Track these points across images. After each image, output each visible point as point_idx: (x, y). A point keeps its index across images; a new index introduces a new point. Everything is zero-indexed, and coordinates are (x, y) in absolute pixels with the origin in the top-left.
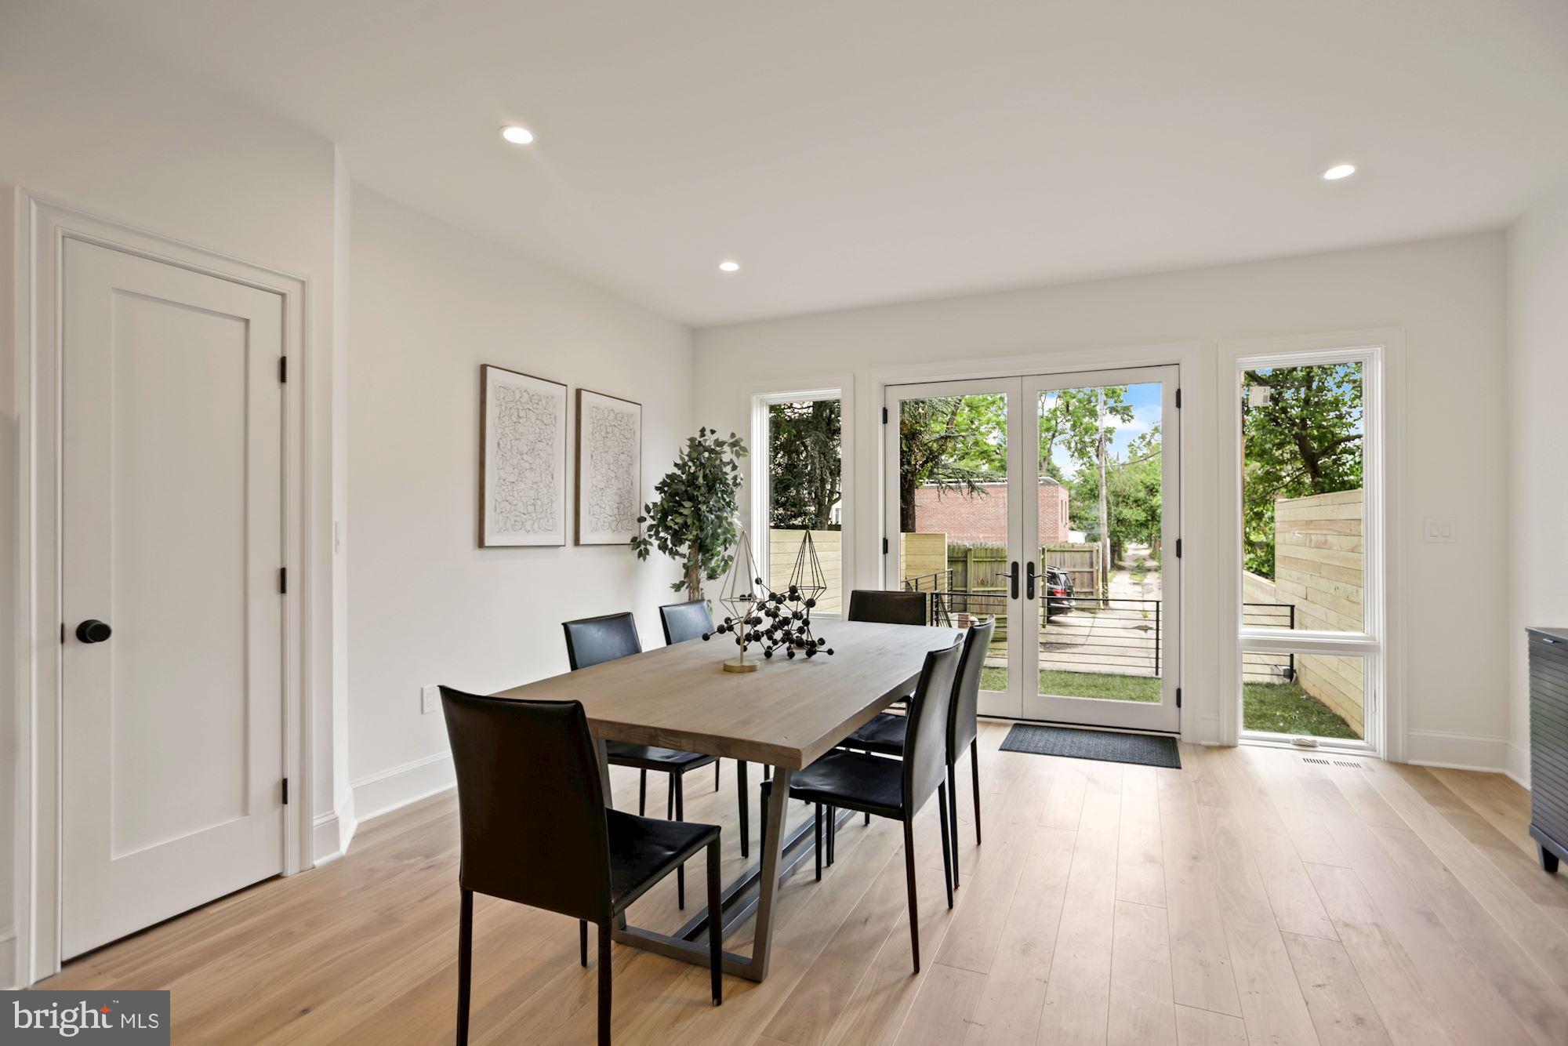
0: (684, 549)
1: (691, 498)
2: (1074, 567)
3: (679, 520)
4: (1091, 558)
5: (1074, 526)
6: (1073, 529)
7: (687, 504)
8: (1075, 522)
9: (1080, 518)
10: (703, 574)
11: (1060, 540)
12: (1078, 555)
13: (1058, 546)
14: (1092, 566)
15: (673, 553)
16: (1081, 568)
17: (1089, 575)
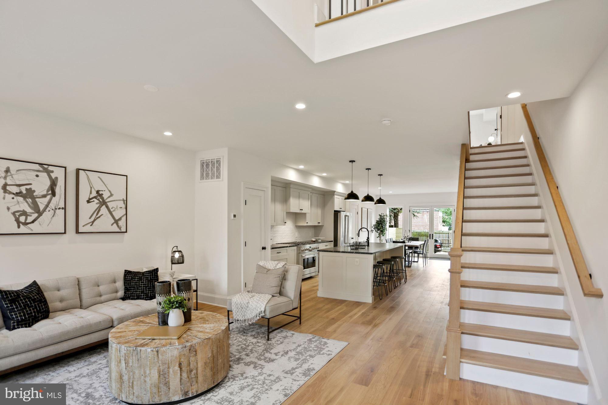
0: (379, 232)
1: (381, 224)
2: (443, 238)
3: (380, 227)
4: (449, 235)
5: (445, 225)
6: (444, 226)
7: (380, 225)
8: (445, 223)
9: (446, 222)
10: (382, 235)
11: (439, 230)
12: (444, 234)
13: (438, 231)
14: (449, 238)
15: (378, 232)
16: (445, 238)
17: (448, 241)
